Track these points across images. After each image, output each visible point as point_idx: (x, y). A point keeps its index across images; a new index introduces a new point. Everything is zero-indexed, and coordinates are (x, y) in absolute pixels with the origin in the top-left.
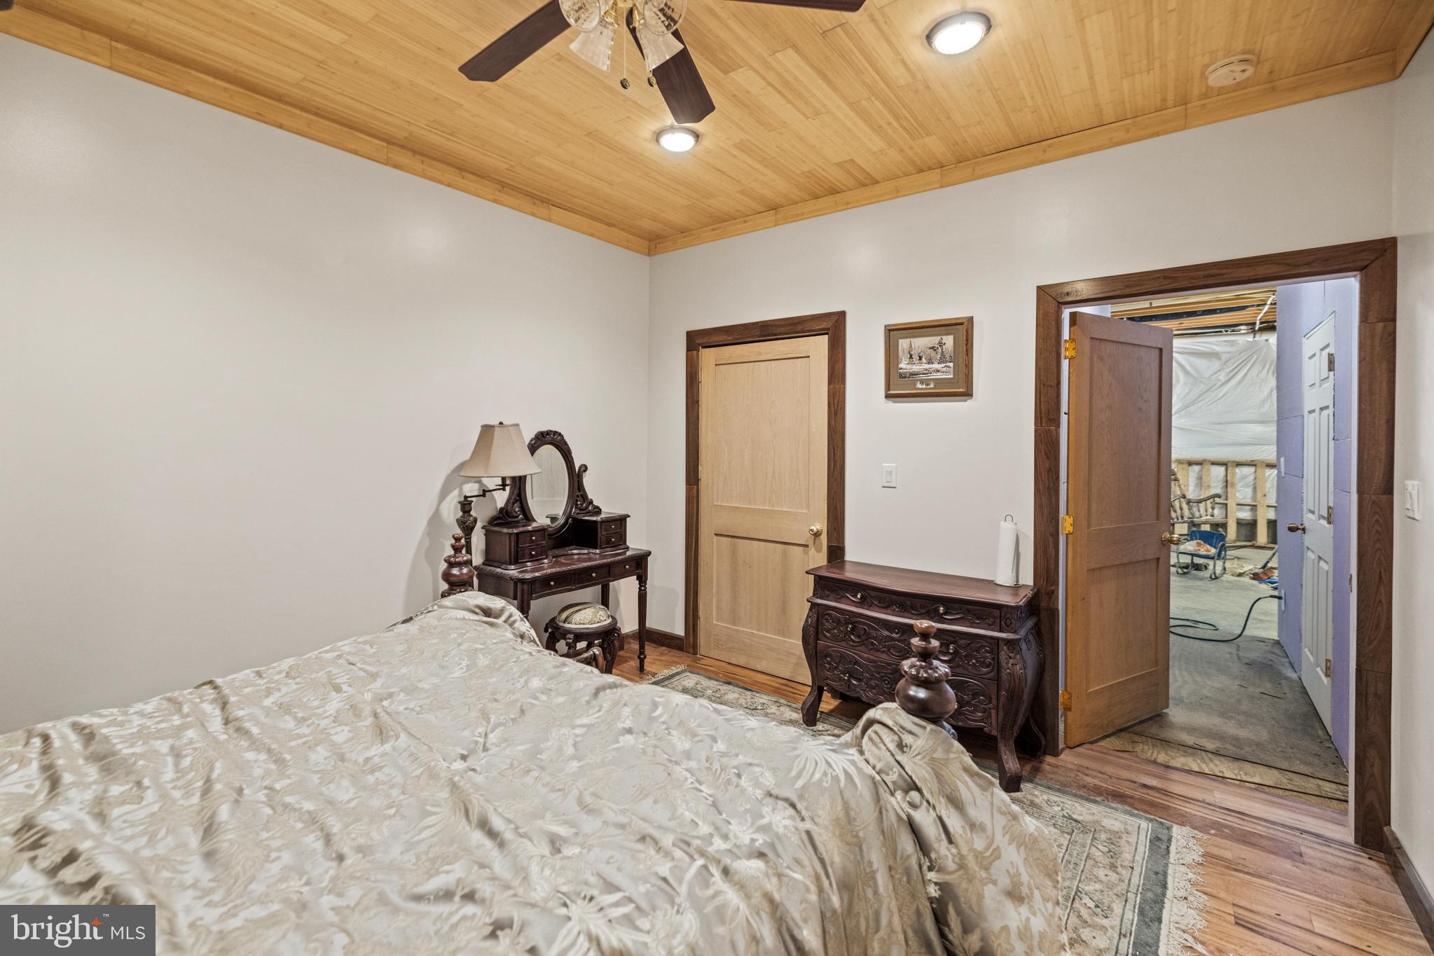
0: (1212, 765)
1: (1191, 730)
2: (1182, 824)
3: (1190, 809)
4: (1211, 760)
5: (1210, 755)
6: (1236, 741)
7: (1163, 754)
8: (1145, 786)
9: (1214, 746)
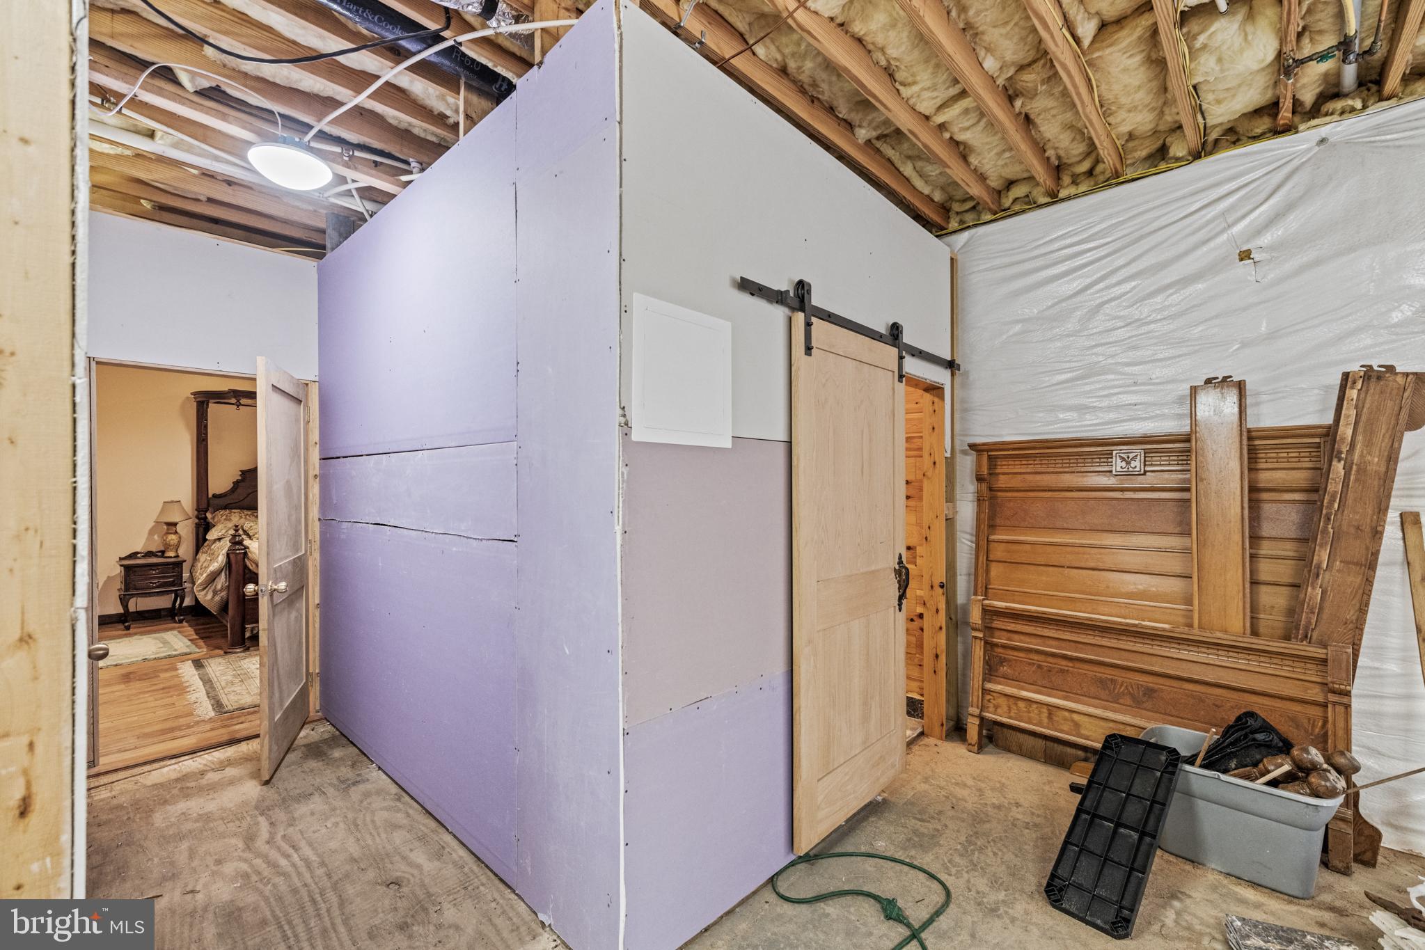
0: (204, 762)
1: (232, 782)
2: (211, 719)
3: (208, 727)
4: (206, 765)
5: (208, 768)
6: (186, 794)
7: (245, 750)
8: (242, 723)
9: (206, 777)
